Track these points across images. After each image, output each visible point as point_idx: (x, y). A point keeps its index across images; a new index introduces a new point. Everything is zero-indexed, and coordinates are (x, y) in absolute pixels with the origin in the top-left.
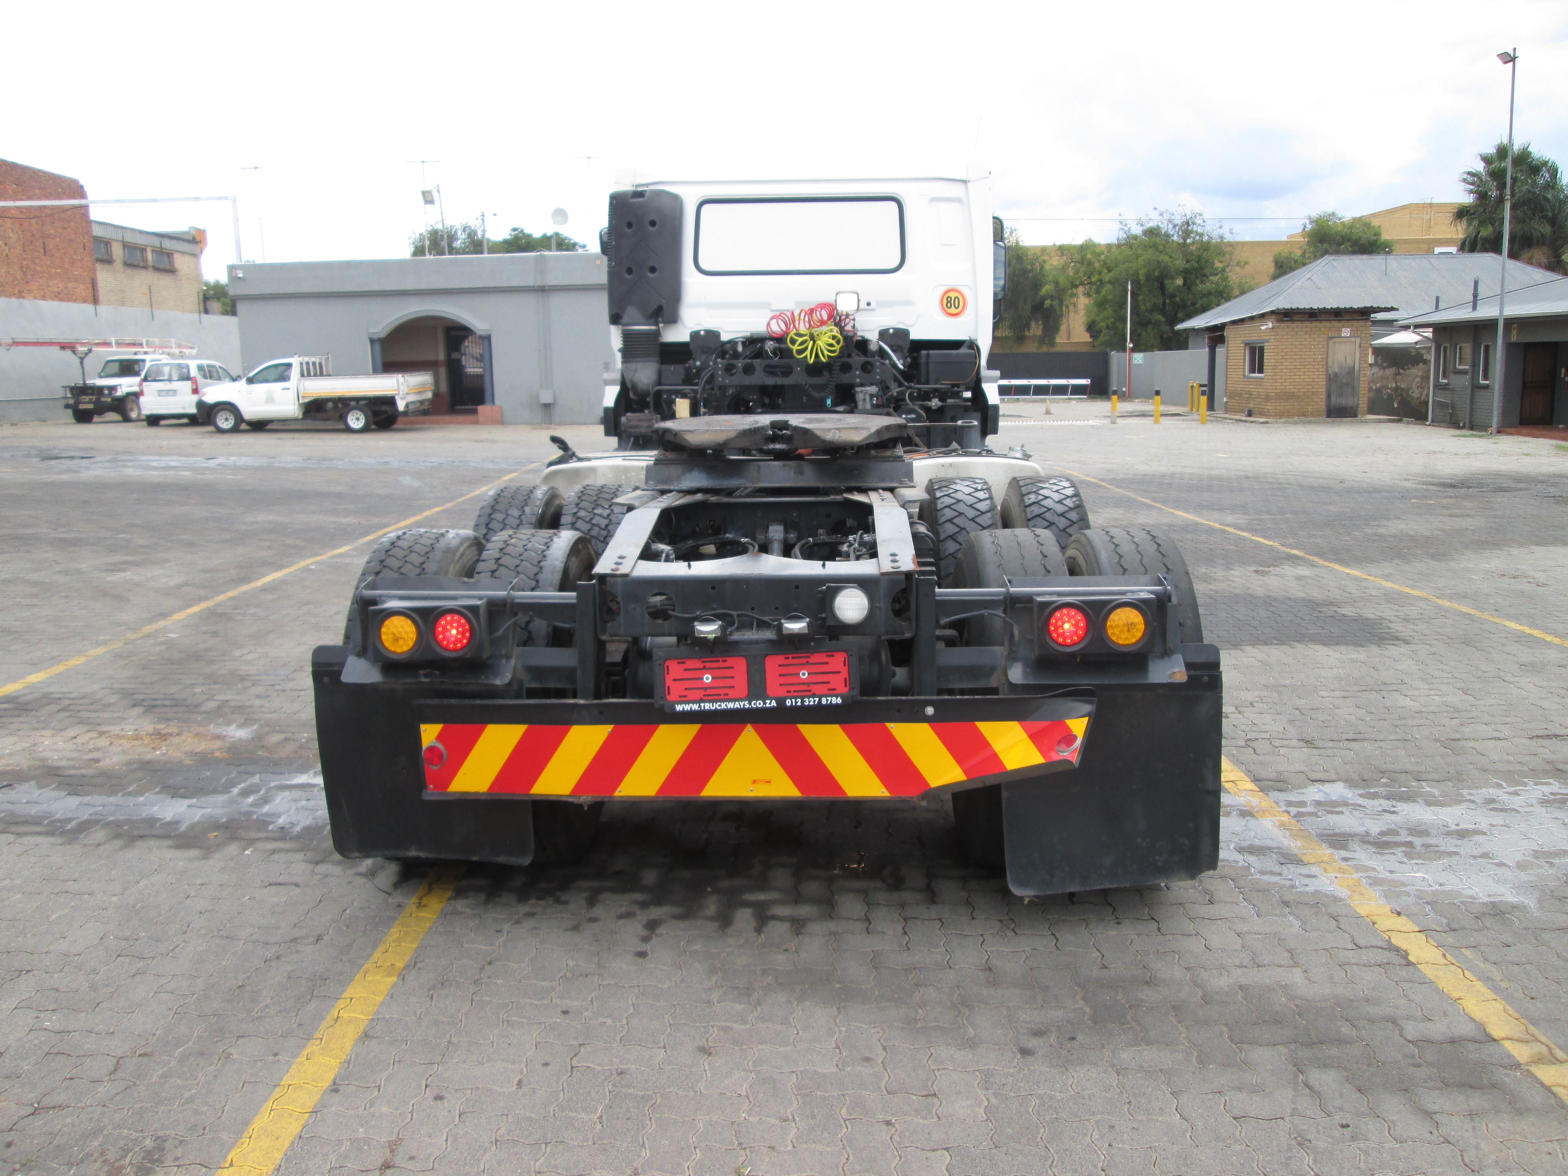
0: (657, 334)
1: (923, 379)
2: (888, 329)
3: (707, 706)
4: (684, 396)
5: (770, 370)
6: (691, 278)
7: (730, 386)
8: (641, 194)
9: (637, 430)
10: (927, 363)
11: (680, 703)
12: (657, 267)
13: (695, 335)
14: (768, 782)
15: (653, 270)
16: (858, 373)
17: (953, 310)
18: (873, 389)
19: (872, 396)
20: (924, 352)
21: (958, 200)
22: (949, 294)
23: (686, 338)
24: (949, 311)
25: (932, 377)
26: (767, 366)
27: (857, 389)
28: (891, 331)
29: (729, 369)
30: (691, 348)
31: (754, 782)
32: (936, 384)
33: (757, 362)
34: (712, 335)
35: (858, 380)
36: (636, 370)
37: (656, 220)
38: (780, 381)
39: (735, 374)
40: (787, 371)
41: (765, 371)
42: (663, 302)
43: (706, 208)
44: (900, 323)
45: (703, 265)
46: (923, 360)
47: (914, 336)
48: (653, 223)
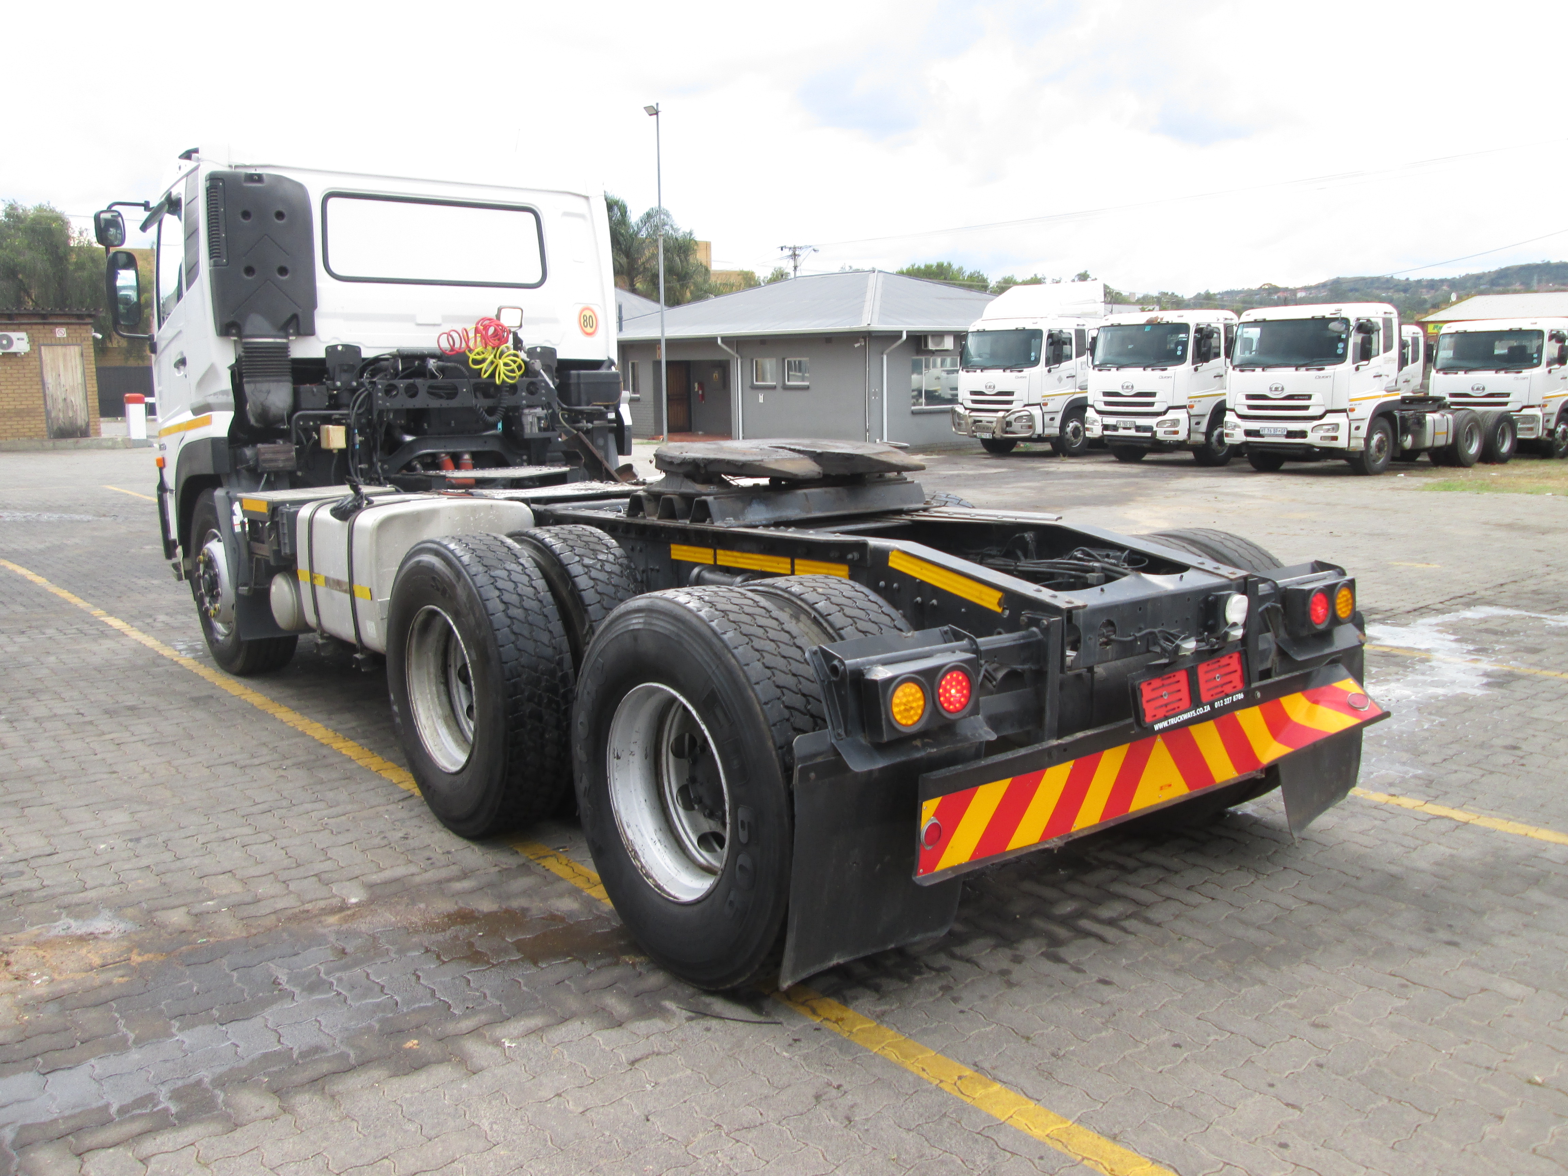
0: (285, 348)
1: (574, 399)
2: (536, 348)
3: (1173, 721)
4: (338, 422)
5: (434, 391)
6: (323, 282)
7: (388, 411)
8: (259, 178)
9: (273, 464)
10: (579, 384)
11: (1156, 723)
12: (289, 267)
13: (331, 350)
14: (1170, 785)
15: (283, 271)
16: (524, 394)
17: (589, 330)
18: (539, 411)
19: (539, 419)
20: (573, 372)
21: (582, 216)
22: (584, 313)
23: (319, 353)
24: (585, 329)
25: (584, 398)
26: (430, 387)
27: (526, 411)
28: (539, 350)
29: (389, 390)
30: (328, 365)
31: (1161, 788)
32: (588, 405)
33: (419, 381)
34: (352, 350)
35: (524, 402)
36: (269, 392)
37: (284, 211)
38: (444, 403)
39: (396, 395)
40: (452, 393)
41: (429, 393)
42: (299, 311)
43: (332, 202)
44: (547, 341)
45: (334, 268)
46: (573, 381)
47: (561, 355)
48: (280, 215)
